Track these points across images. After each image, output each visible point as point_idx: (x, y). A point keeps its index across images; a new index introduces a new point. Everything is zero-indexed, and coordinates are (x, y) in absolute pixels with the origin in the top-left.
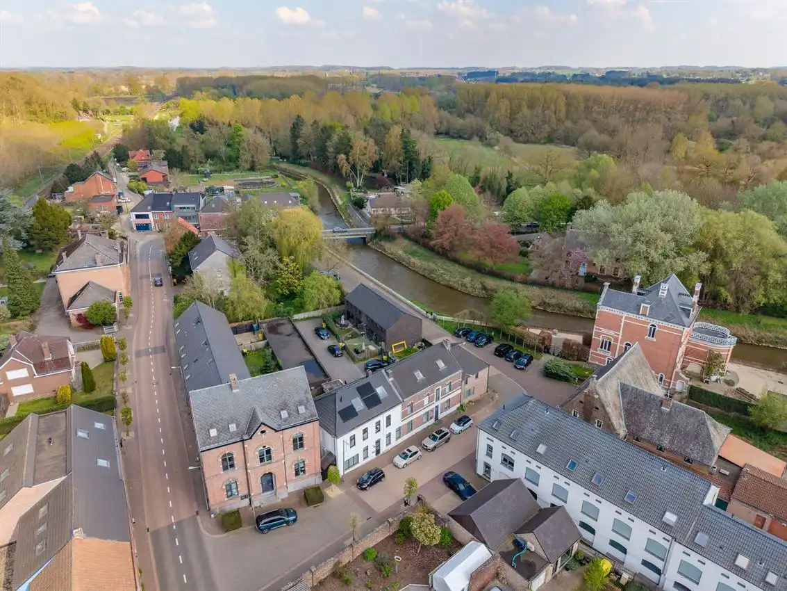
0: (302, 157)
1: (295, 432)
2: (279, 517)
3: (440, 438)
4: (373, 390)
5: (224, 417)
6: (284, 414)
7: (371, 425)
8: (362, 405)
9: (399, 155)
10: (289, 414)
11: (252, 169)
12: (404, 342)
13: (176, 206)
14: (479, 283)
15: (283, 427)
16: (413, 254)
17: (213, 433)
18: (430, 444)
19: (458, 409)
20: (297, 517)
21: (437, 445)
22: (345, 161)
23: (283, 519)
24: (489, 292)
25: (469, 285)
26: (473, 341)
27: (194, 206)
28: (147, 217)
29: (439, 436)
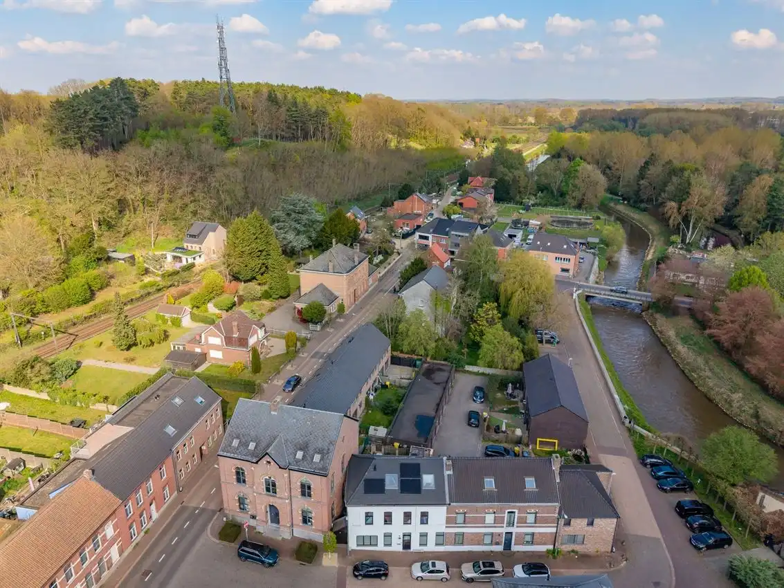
0: (642, 201)
1: (305, 478)
2: (257, 552)
3: (483, 572)
4: (418, 474)
5: (252, 433)
6: (300, 455)
7: (398, 512)
8: (396, 485)
9: (758, 211)
10: (304, 456)
11: (579, 206)
12: (556, 441)
13: (453, 233)
14: (752, 406)
15: (293, 467)
16: (685, 340)
17: (235, 443)
18: (468, 571)
19: (548, 551)
20: (275, 563)
21: (475, 578)
22: (675, 211)
23: (259, 556)
24: (762, 425)
25: (735, 405)
26: (658, 478)
27: (467, 235)
28: (426, 238)
29: (483, 569)
